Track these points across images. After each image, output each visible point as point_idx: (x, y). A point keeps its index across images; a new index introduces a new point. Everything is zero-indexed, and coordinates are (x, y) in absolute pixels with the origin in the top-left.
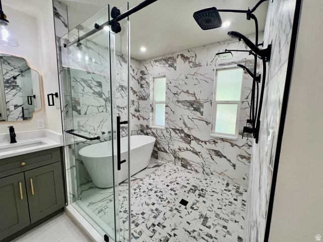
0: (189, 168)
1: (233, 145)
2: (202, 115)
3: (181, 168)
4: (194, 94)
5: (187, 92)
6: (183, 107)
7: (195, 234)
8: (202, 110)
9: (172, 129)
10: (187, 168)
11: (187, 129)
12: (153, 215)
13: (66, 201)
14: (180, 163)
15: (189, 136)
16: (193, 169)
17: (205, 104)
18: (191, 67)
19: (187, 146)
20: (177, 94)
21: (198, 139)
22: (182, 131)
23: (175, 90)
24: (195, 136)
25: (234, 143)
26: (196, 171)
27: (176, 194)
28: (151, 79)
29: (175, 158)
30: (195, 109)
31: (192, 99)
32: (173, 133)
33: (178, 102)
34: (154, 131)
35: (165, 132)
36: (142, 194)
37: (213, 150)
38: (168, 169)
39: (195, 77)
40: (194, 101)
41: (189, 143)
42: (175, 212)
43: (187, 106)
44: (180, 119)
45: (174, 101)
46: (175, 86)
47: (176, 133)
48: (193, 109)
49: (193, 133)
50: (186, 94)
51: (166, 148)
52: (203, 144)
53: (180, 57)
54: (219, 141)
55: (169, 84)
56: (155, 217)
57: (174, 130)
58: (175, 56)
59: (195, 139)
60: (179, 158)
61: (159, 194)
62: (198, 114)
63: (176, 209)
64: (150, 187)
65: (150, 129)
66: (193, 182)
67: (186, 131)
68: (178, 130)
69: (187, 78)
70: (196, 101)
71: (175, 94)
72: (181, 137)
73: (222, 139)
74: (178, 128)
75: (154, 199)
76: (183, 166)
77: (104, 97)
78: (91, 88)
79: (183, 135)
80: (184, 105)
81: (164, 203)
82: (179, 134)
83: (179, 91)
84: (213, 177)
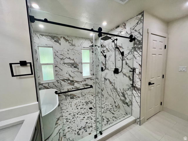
0: (75, 97)
1: (91, 80)
2: (78, 70)
3: (71, 100)
4: (74, 60)
5: (69, 58)
6: (68, 66)
8: (78, 67)
9: (62, 80)
10: (74, 98)
11: (71, 78)
12: (90, 119)
14: (69, 98)
15: (73, 81)
16: (77, 97)
17: (79, 64)
18: (70, 46)
19: (73, 87)
20: (63, 59)
21: (78, 82)
22: (69, 80)
23: (61, 57)
24: (76, 80)
25: (92, 78)
26: (79, 97)
27: (85, 109)
29: (66, 96)
30: (75, 67)
31: (72, 62)
32: (63, 83)
33: (64, 64)
34: (46, 85)
35: (56, 83)
37: (85, 84)
39: (73, 51)
40: (74, 63)
41: (74, 85)
42: (93, 112)
43: (70, 66)
44: (67, 73)
45: (61, 63)
46: (61, 55)
47: (65, 82)
48: (73, 67)
49: (75, 79)
50: (69, 59)
52: (80, 83)
53: (62, 38)
54: (86, 80)
55: (56, 53)
56: (92, 119)
57: (63, 80)
58: (59, 37)
59: (76, 82)
60: (68, 96)
61: (80, 113)
62: (77, 69)
63: (92, 112)
64: (72, 115)
65: (42, 84)
66: (84, 101)
67: (71, 79)
68: (66, 79)
69: (68, 51)
70: (75, 63)
71: (61, 59)
72: (69, 83)
73: (88, 79)
74: (66, 78)
75: (82, 116)
76: (71, 98)
79: (69, 82)
80: (68, 65)
81: (86, 114)
82: (67, 82)
83: (64, 58)
84: (86, 96)
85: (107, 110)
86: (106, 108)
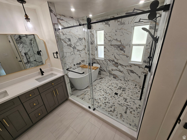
0: (117, 78)
1: (140, 67)
2: (125, 53)
3: (113, 79)
4: (121, 41)
5: (117, 40)
6: (114, 48)
7: (122, 105)
8: (124, 50)
9: (108, 60)
10: (116, 79)
11: (116, 59)
13: (68, 96)
14: (112, 76)
15: (117, 63)
16: (119, 79)
17: (126, 47)
18: (119, 25)
19: (116, 68)
20: (110, 41)
21: (122, 65)
22: (113, 61)
23: (109, 39)
24: (120, 63)
25: (141, 66)
26: (121, 80)
27: (112, 91)
28: (95, 31)
29: (110, 74)
30: (121, 50)
31: (119, 43)
32: (109, 62)
33: (111, 45)
34: (98, 61)
35: (104, 62)
36: (97, 91)
37: (130, 70)
38: (106, 79)
39: (121, 31)
40: (120, 45)
41: (117, 67)
42: (113, 97)
43: (116, 48)
44: (113, 55)
45: (109, 45)
46: (109, 36)
47: (110, 62)
48: (119, 49)
49: (120, 62)
50: (116, 41)
51: (105, 69)
52: (125, 67)
54: (133, 66)
55: (106, 35)
56: (105, 100)
57: (109, 60)
58: (109, 17)
59: (121, 65)
60: (112, 74)
61: (105, 91)
62: (122, 52)
63: (113, 96)
64: (100, 88)
65: (96, 60)
66: (120, 85)
67: (116, 61)
68: (111, 60)
69: (116, 31)
70: (122, 45)
71: (109, 41)
72: (113, 64)
73: (135, 65)
74: (111, 59)
75: (103, 93)
76: (114, 77)
77: (72, 47)
78: (66, 43)
79: (114, 63)
80: (115, 47)
81: (108, 95)
82: (112, 62)
83: (112, 39)
84: (129, 82)
85: (126, 106)
86: (129, 104)
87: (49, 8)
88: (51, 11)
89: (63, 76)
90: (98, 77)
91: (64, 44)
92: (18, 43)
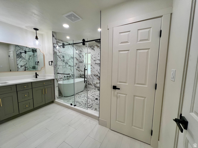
3: (97, 91)
5: (99, 60)
6: (97, 66)
13: (55, 99)
14: (97, 89)
23: (94, 59)
27: (94, 97)
28: (84, 54)
29: (95, 87)
32: (94, 77)
33: (96, 64)
35: (91, 76)
36: (81, 98)
38: (92, 91)
43: (99, 65)
44: (97, 71)
45: (94, 63)
46: (94, 57)
47: (95, 76)
51: (91, 83)
53: (96, 46)
55: (92, 57)
56: (86, 102)
57: (94, 75)
58: (94, 45)
60: (97, 87)
61: (88, 97)
63: (94, 100)
67: (99, 75)
68: (96, 75)
69: (99, 54)
71: (94, 60)
72: (97, 78)
74: (96, 74)
75: (86, 99)
77: (65, 62)
78: (60, 58)
79: (98, 77)
81: (90, 99)
83: (96, 59)
87: (53, 34)
88: (53, 36)
89: (54, 80)
90: (84, 89)
91: (59, 59)
92: (18, 57)
